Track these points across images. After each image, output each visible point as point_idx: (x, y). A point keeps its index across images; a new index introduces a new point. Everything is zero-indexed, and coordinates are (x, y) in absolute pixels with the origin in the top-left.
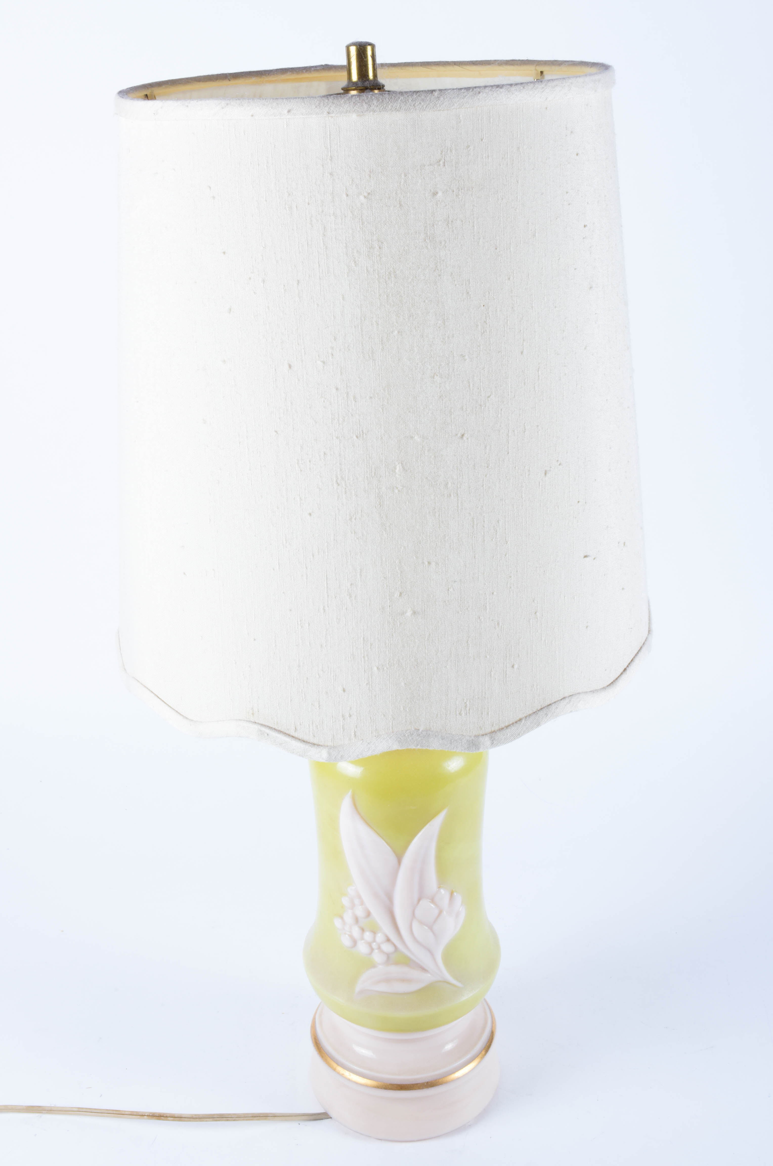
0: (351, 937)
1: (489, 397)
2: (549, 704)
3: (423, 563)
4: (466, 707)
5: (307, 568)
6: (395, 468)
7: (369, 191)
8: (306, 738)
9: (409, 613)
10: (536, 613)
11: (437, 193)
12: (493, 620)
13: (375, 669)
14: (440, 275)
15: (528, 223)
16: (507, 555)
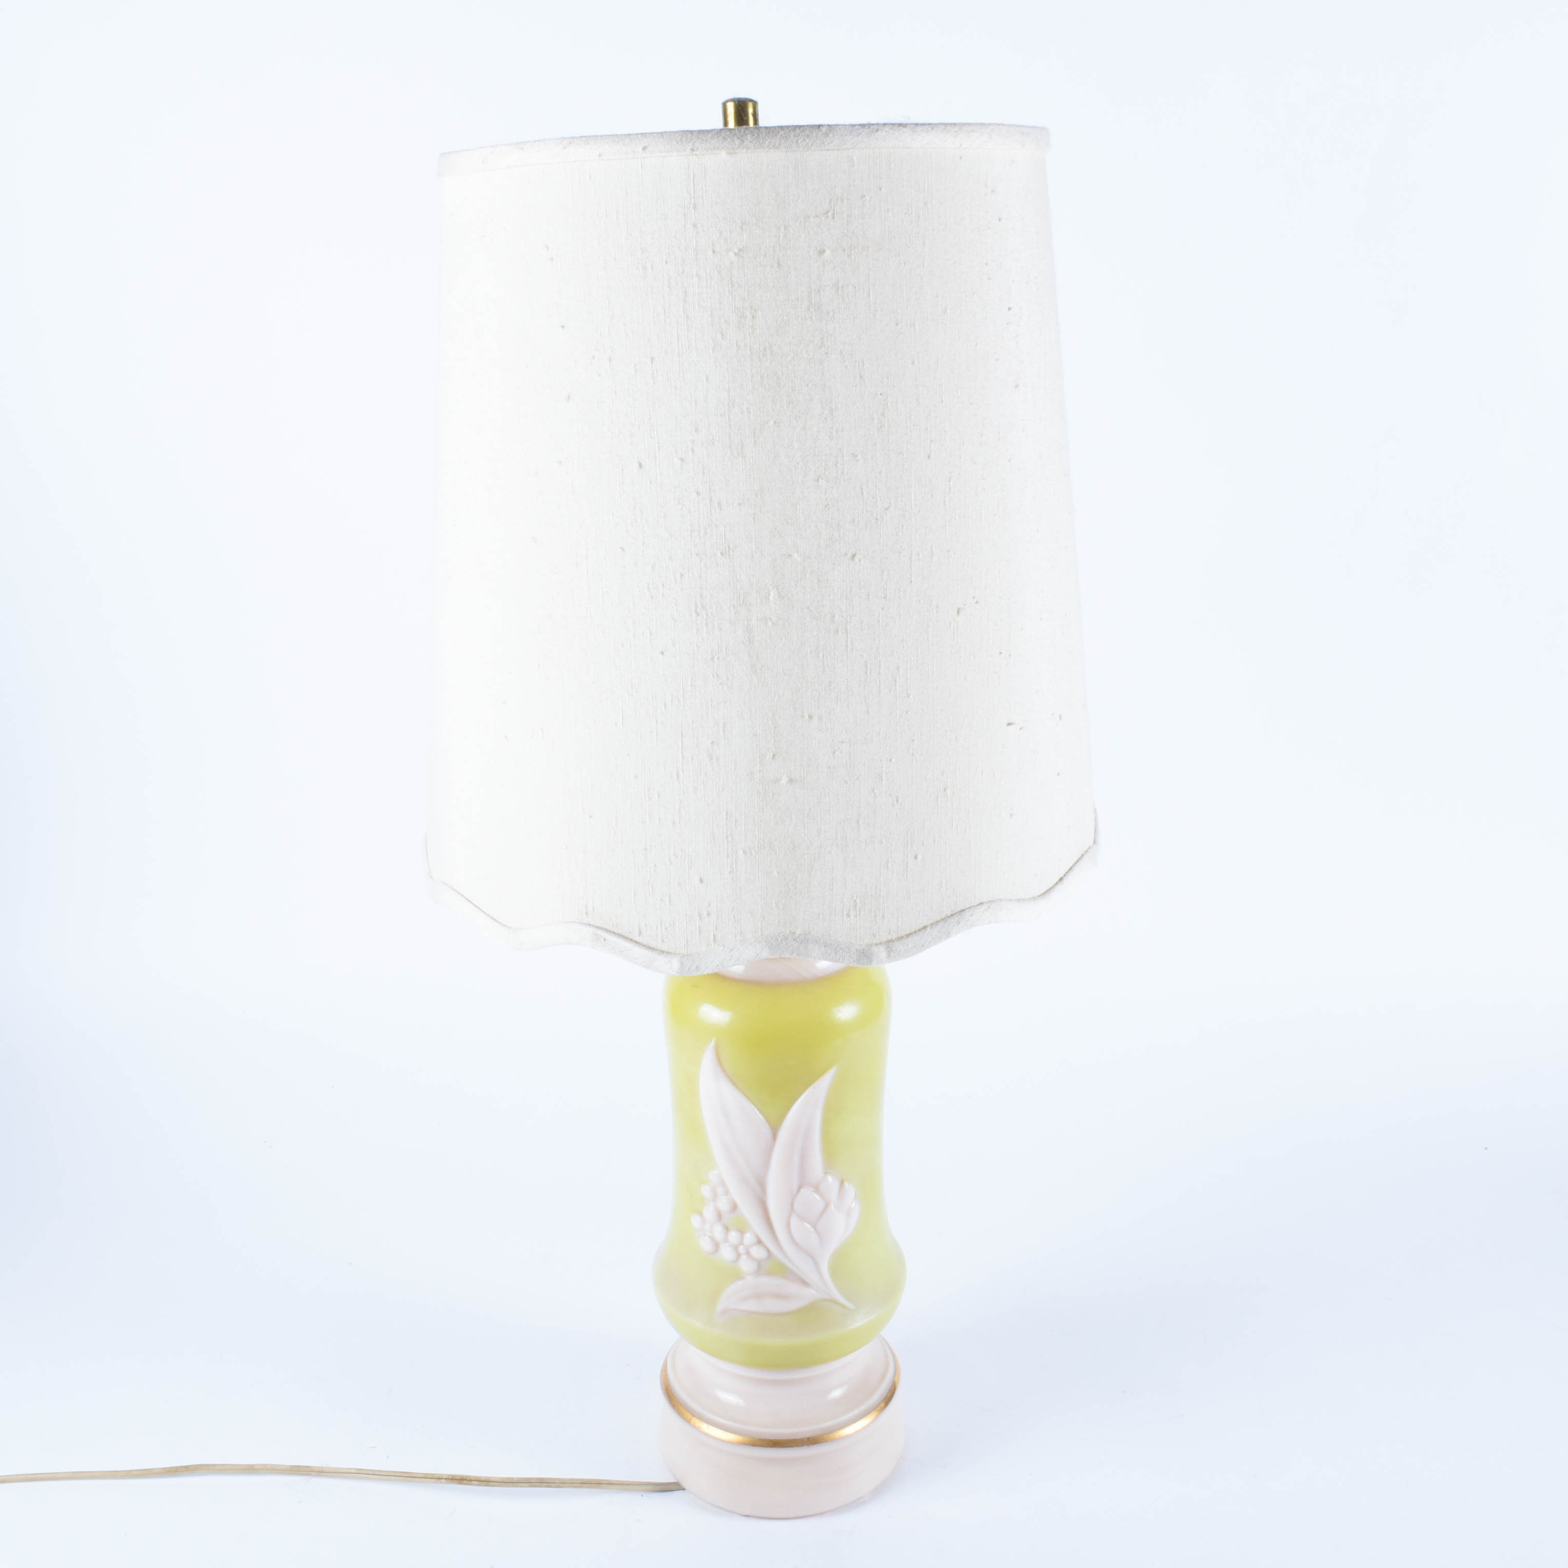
0: (713, 1239)
1: (886, 509)
2: (961, 909)
3: (803, 716)
4: (856, 906)
5: (657, 722)
6: (769, 595)
7: (741, 247)
8: (653, 944)
9: (784, 781)
10: (945, 790)
11: (824, 251)
12: (890, 795)
13: (741, 852)
14: (827, 354)
15: (937, 297)
16: (909, 712)
